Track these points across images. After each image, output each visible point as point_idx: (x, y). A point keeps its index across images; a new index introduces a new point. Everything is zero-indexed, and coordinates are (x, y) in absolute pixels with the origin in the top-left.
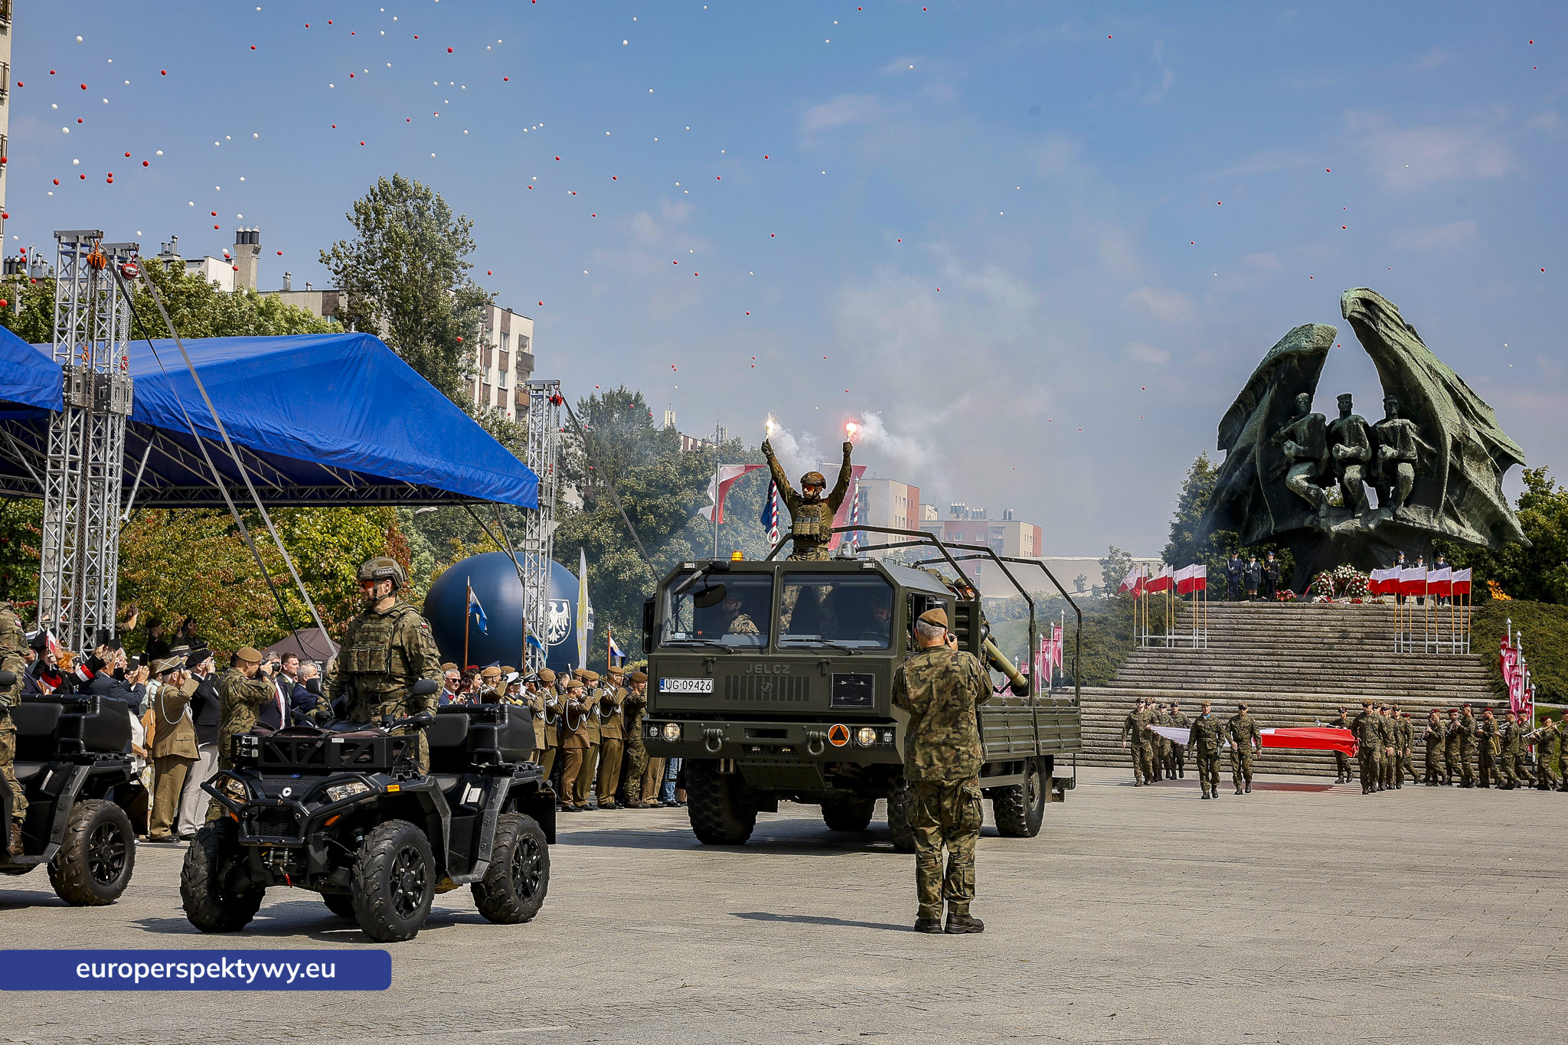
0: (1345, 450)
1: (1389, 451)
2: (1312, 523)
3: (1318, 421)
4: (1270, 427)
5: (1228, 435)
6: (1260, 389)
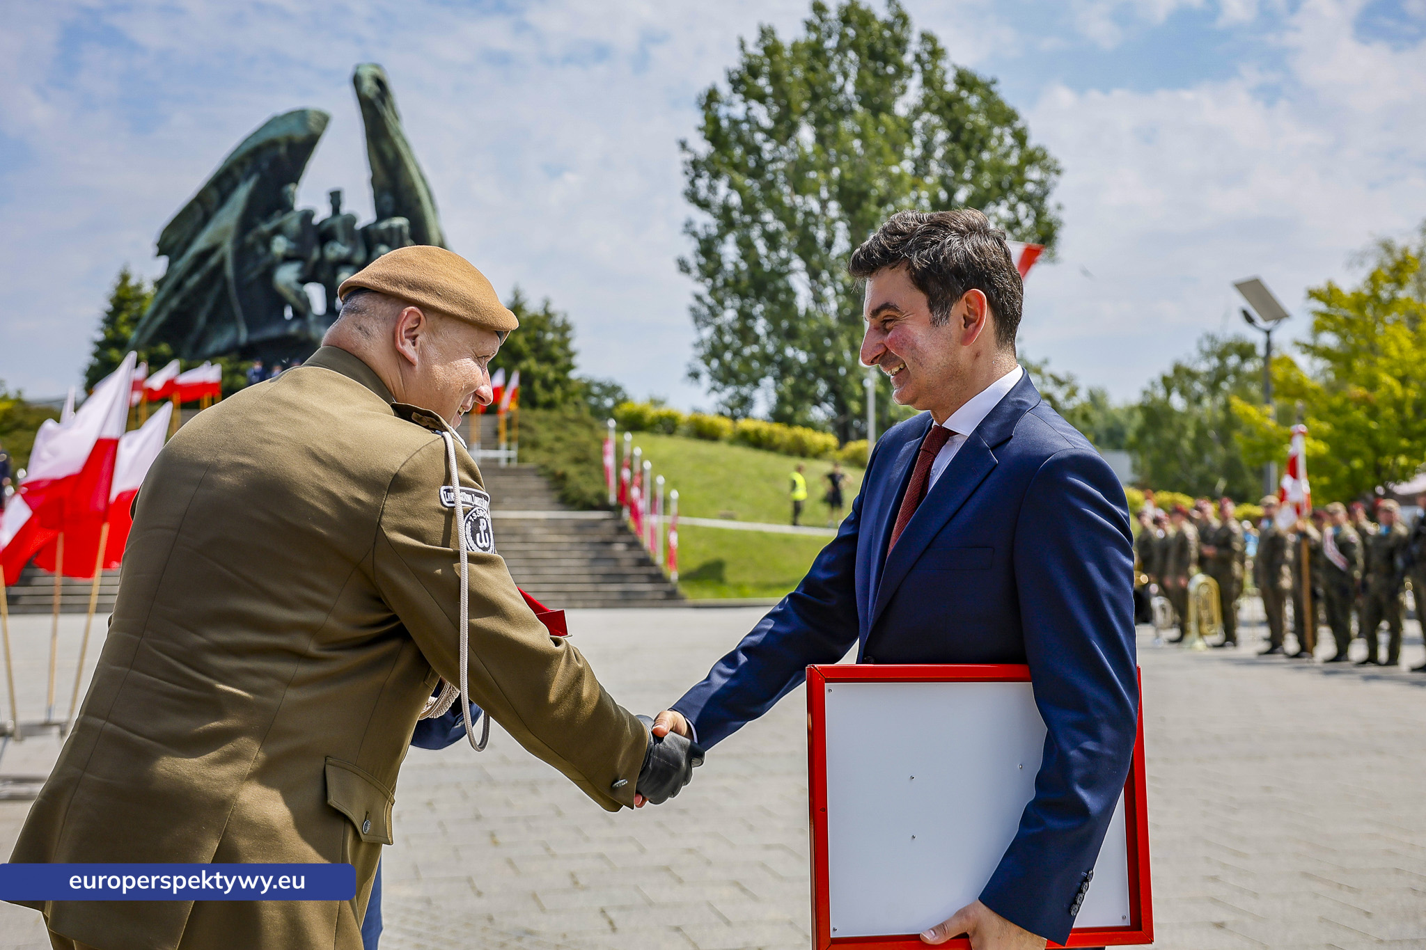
0: (338, 250)
2: (300, 328)
3: (307, 216)
4: (246, 223)
5: (172, 239)
6: (227, 184)
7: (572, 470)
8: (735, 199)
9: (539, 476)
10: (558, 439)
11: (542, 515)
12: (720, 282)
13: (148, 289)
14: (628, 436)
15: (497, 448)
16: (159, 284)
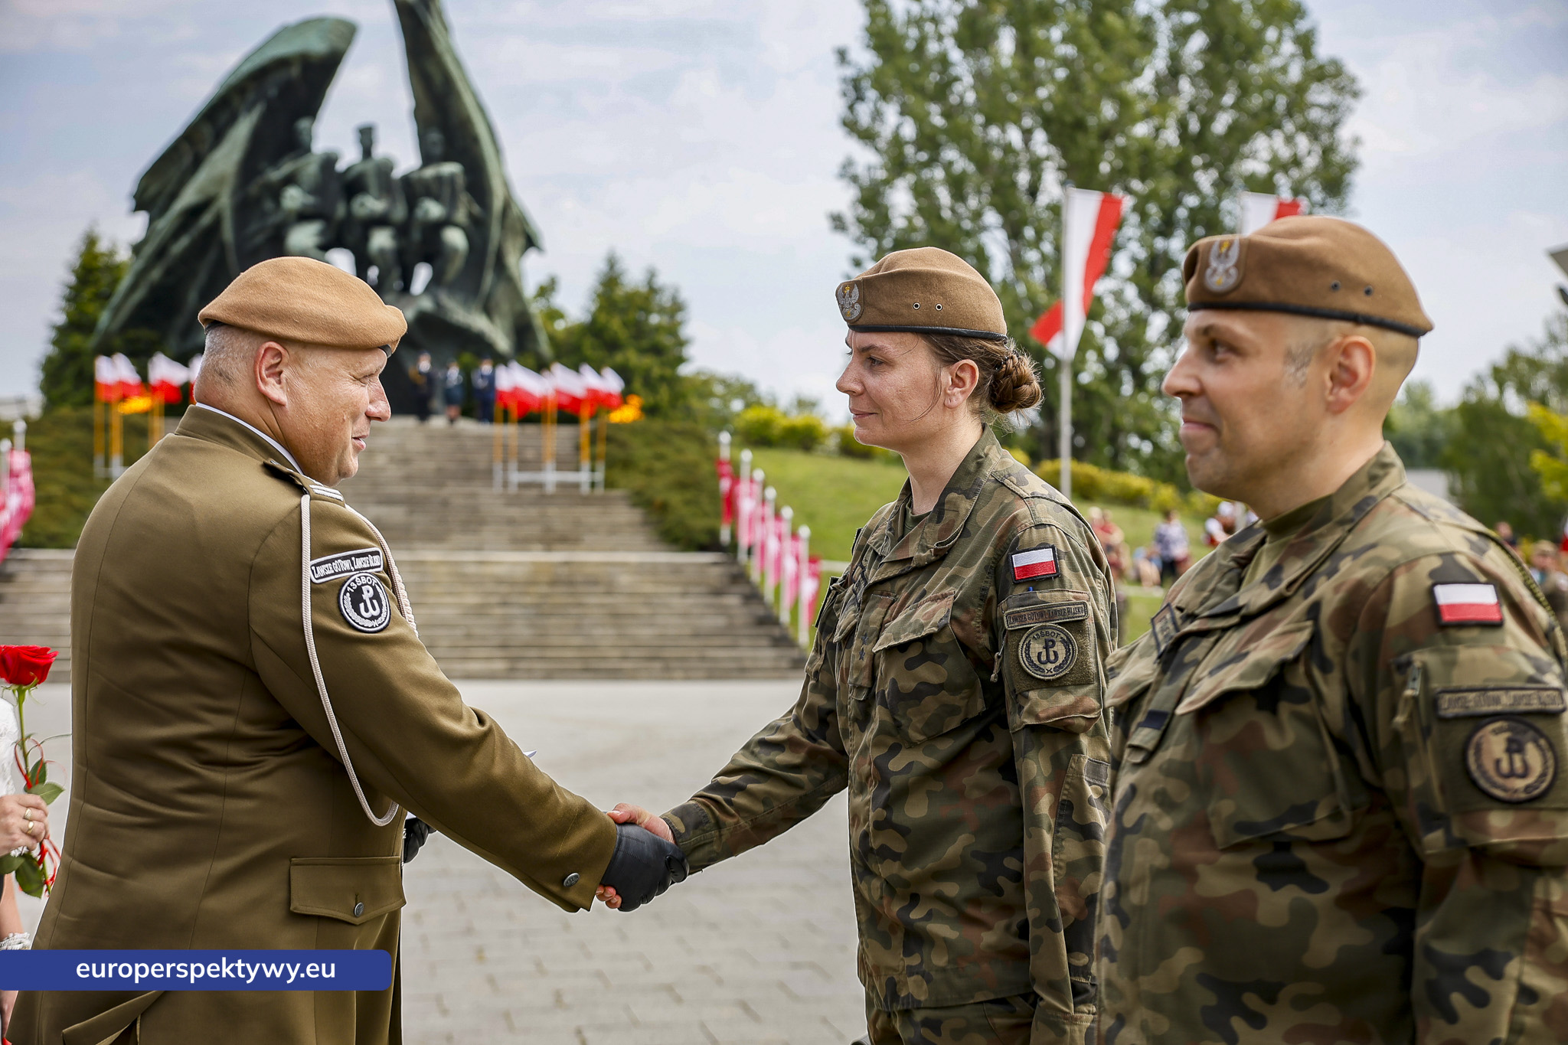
0: (371, 204)
1: (433, 209)
3: (329, 161)
5: (153, 190)
6: (223, 117)
7: (675, 499)
8: (909, 130)
9: (635, 505)
10: (660, 457)
11: (633, 558)
12: (888, 243)
13: (124, 255)
14: (746, 455)
15: (577, 469)
16: (137, 249)
